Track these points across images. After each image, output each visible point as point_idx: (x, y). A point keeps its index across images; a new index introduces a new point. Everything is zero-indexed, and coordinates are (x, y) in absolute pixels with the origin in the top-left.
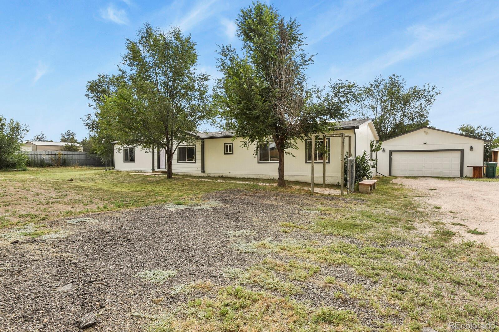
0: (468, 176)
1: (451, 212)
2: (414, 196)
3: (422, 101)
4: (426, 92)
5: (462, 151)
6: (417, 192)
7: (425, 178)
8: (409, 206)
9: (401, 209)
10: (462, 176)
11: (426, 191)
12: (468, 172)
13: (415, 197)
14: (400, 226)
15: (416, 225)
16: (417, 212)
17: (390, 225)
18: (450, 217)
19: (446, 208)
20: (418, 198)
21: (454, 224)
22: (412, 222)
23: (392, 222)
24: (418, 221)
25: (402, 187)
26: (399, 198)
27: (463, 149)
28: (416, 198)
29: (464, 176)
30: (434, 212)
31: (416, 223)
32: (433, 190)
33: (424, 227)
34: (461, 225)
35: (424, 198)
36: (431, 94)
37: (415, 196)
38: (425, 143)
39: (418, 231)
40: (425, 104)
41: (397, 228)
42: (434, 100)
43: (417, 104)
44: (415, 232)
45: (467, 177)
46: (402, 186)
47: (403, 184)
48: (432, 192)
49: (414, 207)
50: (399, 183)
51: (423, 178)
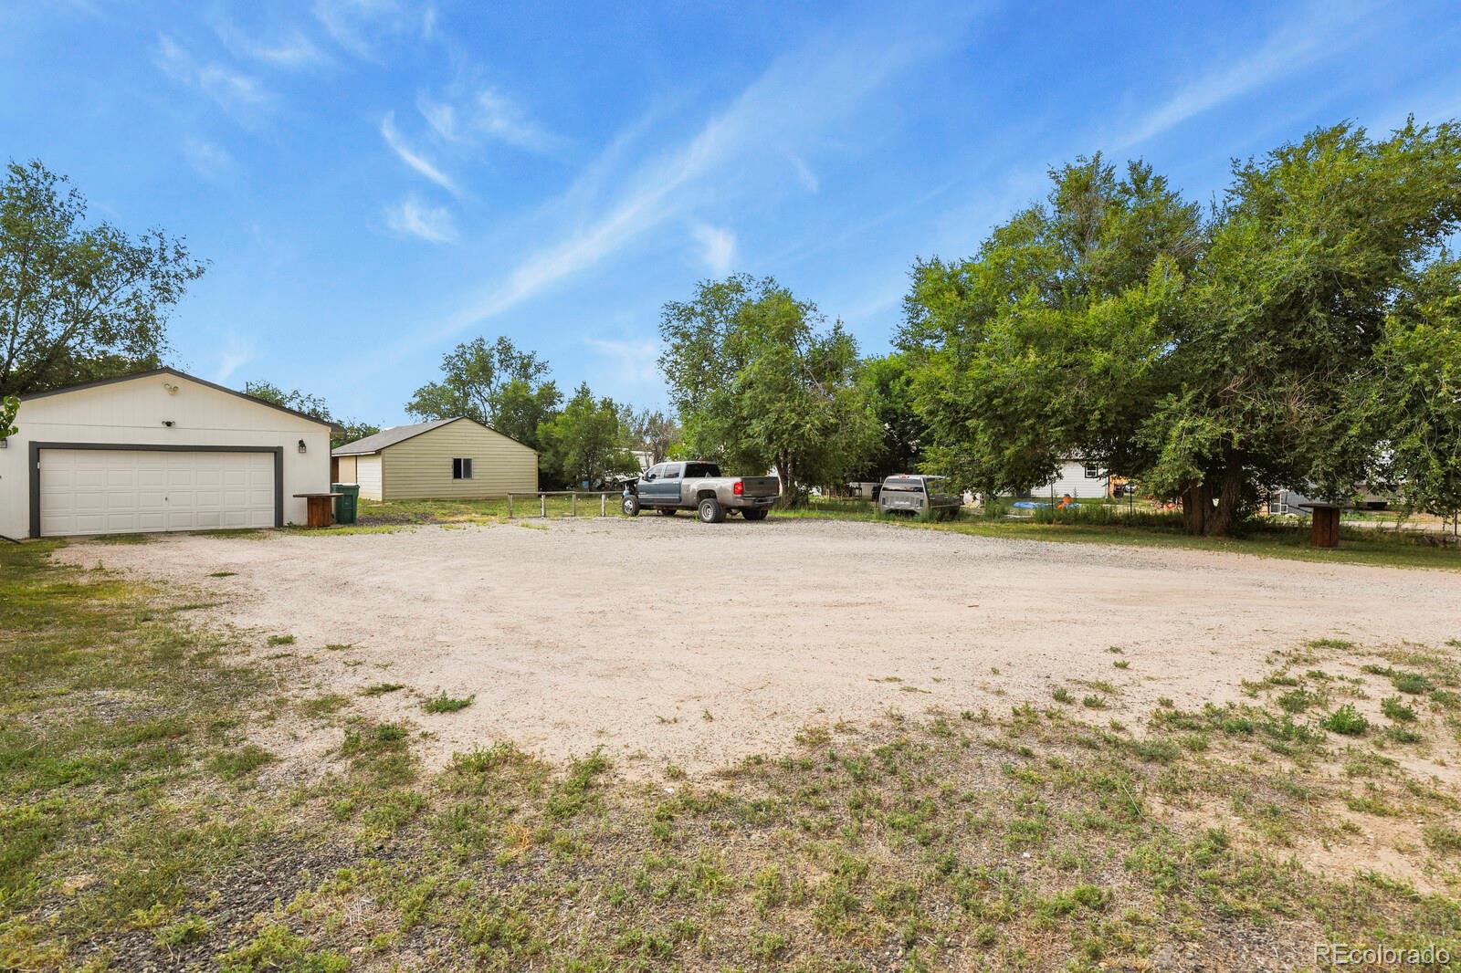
0: (295, 522)
1: (333, 648)
2: (175, 609)
3: (143, 285)
4: (156, 260)
5: (277, 453)
6: (177, 592)
7: (173, 539)
8: (180, 657)
9: (156, 678)
10: (279, 524)
11: (205, 583)
12: (295, 511)
13: (182, 613)
14: (198, 765)
15: (260, 738)
16: (225, 674)
17: (150, 775)
18: (340, 667)
19: (309, 636)
20: (194, 612)
21: (373, 692)
22: (234, 726)
23: (156, 760)
24: (255, 715)
25: (108, 583)
26: (121, 628)
27: (282, 448)
28: (188, 615)
29: (285, 524)
30: (282, 661)
31: (251, 728)
32: (225, 575)
33: (295, 738)
34: (394, 689)
35: (215, 612)
36: (171, 268)
37: (181, 609)
38: (169, 424)
39: (285, 765)
40: (151, 297)
41: (194, 785)
42: (181, 290)
43: (125, 293)
44: (277, 772)
45: (293, 528)
46: (107, 574)
47: (107, 567)
48: (228, 585)
49: (202, 656)
50: (89, 565)
51: (166, 539)
